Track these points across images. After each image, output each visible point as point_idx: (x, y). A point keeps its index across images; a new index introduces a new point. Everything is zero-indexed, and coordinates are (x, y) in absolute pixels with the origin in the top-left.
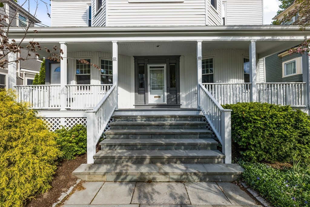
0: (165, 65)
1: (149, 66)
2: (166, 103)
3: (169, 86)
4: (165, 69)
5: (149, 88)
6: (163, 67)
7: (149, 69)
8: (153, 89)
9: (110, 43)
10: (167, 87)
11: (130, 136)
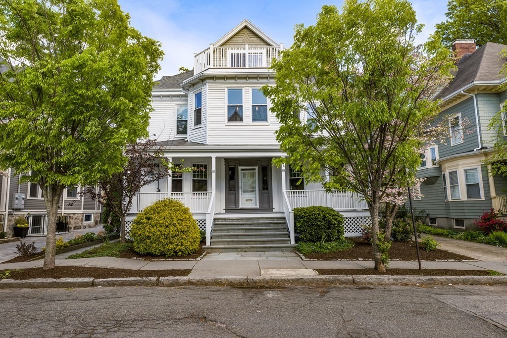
0: (256, 168)
1: (240, 168)
2: (258, 206)
3: (261, 188)
4: (257, 171)
5: (240, 191)
6: (255, 169)
7: (240, 171)
8: (244, 192)
9: (210, 158)
10: (259, 190)
11: (230, 231)
